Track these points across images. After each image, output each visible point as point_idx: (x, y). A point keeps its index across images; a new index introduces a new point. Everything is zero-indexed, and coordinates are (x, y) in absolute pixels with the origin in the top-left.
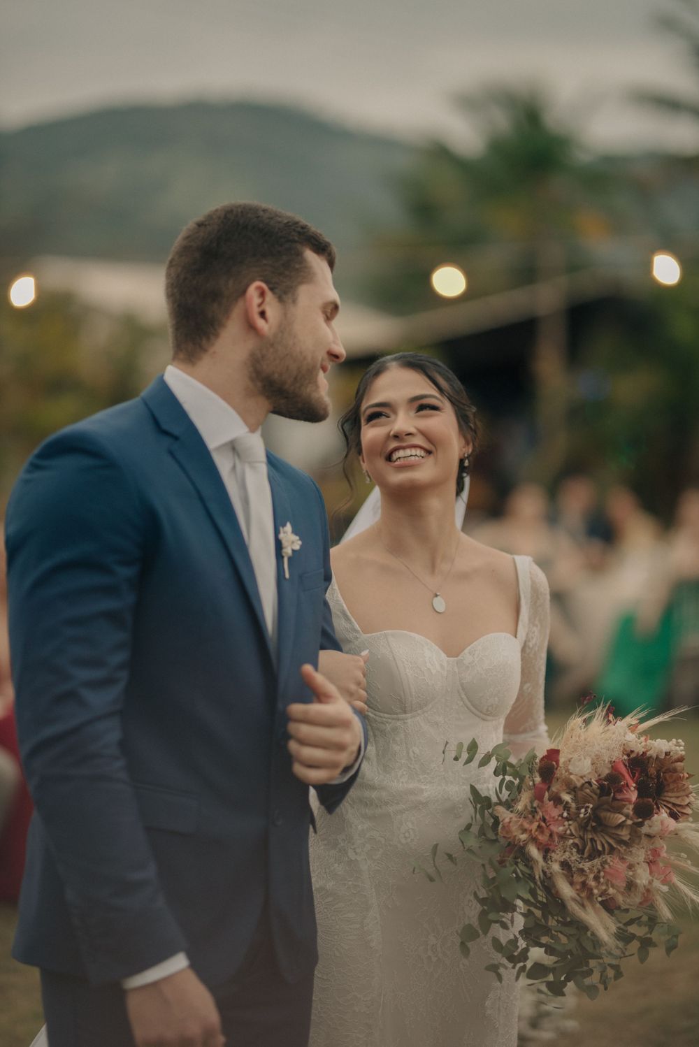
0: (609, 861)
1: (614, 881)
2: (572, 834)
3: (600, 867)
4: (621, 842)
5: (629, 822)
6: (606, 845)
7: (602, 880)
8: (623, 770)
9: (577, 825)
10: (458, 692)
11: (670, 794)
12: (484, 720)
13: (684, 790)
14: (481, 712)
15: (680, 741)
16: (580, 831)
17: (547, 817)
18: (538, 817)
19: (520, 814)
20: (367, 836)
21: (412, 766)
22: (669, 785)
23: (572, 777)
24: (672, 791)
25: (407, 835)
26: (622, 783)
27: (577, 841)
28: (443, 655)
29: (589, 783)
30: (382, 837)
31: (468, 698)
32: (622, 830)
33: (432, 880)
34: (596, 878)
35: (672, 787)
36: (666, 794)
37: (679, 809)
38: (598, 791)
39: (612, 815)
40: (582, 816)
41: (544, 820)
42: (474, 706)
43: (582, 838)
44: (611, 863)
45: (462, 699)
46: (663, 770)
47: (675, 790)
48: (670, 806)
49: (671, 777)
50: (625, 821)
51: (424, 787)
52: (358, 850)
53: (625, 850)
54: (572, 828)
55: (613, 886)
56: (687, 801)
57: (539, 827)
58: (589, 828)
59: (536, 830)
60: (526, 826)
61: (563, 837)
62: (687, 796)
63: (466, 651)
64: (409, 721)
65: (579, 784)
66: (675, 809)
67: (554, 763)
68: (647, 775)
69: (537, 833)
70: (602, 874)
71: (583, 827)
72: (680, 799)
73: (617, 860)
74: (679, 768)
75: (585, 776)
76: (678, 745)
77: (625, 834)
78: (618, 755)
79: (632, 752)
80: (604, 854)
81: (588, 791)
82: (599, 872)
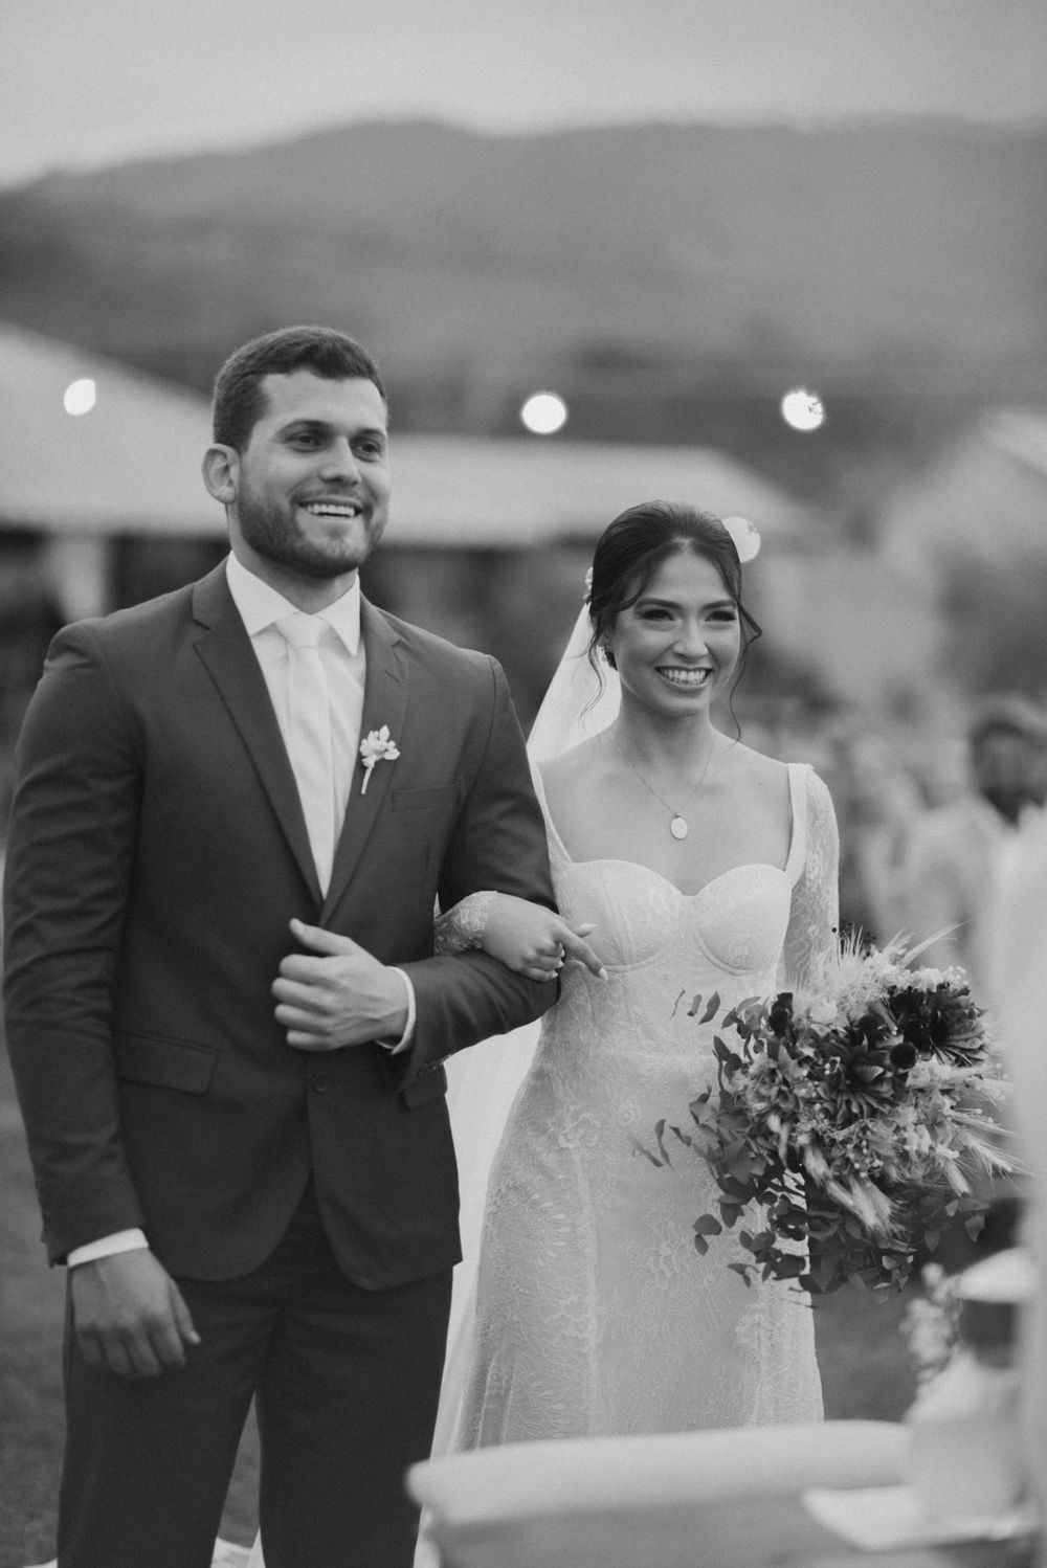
0: (870, 1126)
1: (881, 1151)
2: (819, 1098)
3: (861, 1135)
4: (883, 1101)
5: (889, 1074)
6: (865, 1108)
7: (865, 1151)
8: (883, 1011)
9: (826, 1086)
10: (695, 939)
11: (956, 1037)
12: (732, 973)
13: (973, 1030)
14: (728, 964)
15: (959, 968)
16: (831, 1092)
17: (789, 1080)
18: (777, 1080)
19: (755, 1077)
20: (580, 1118)
21: (633, 1029)
22: (952, 1026)
23: (813, 1026)
24: (959, 1033)
25: (626, 1116)
26: (880, 1028)
27: (826, 1105)
28: (676, 892)
29: (835, 1032)
30: (597, 1119)
31: (708, 947)
32: (882, 1085)
33: (657, 1164)
34: (858, 1148)
35: (957, 1027)
36: (951, 1038)
37: (969, 1054)
38: (847, 1041)
39: (868, 1069)
40: (827, 1072)
41: (785, 1082)
42: (718, 957)
43: (834, 1101)
44: (874, 1129)
45: (700, 948)
46: (942, 1007)
47: (962, 1031)
48: (956, 1051)
49: (953, 1015)
50: (884, 1073)
51: (646, 1056)
52: (569, 1137)
53: (890, 1111)
54: (819, 1090)
55: (879, 1157)
56: (979, 1043)
57: (780, 1092)
58: (842, 1087)
59: (777, 1097)
60: (763, 1091)
61: (810, 1102)
62: (980, 1037)
63: (707, 888)
64: (629, 975)
65: (822, 1034)
66: (963, 1056)
67: (787, 1010)
68: (918, 1015)
69: (777, 1101)
70: (864, 1143)
71: (834, 1085)
72: (969, 1042)
73: (880, 1123)
74: (963, 1003)
75: (831, 1024)
76: (956, 972)
77: (886, 1090)
78: (875, 994)
79: (895, 987)
80: (862, 1117)
81: (833, 1041)
82: (861, 1141)
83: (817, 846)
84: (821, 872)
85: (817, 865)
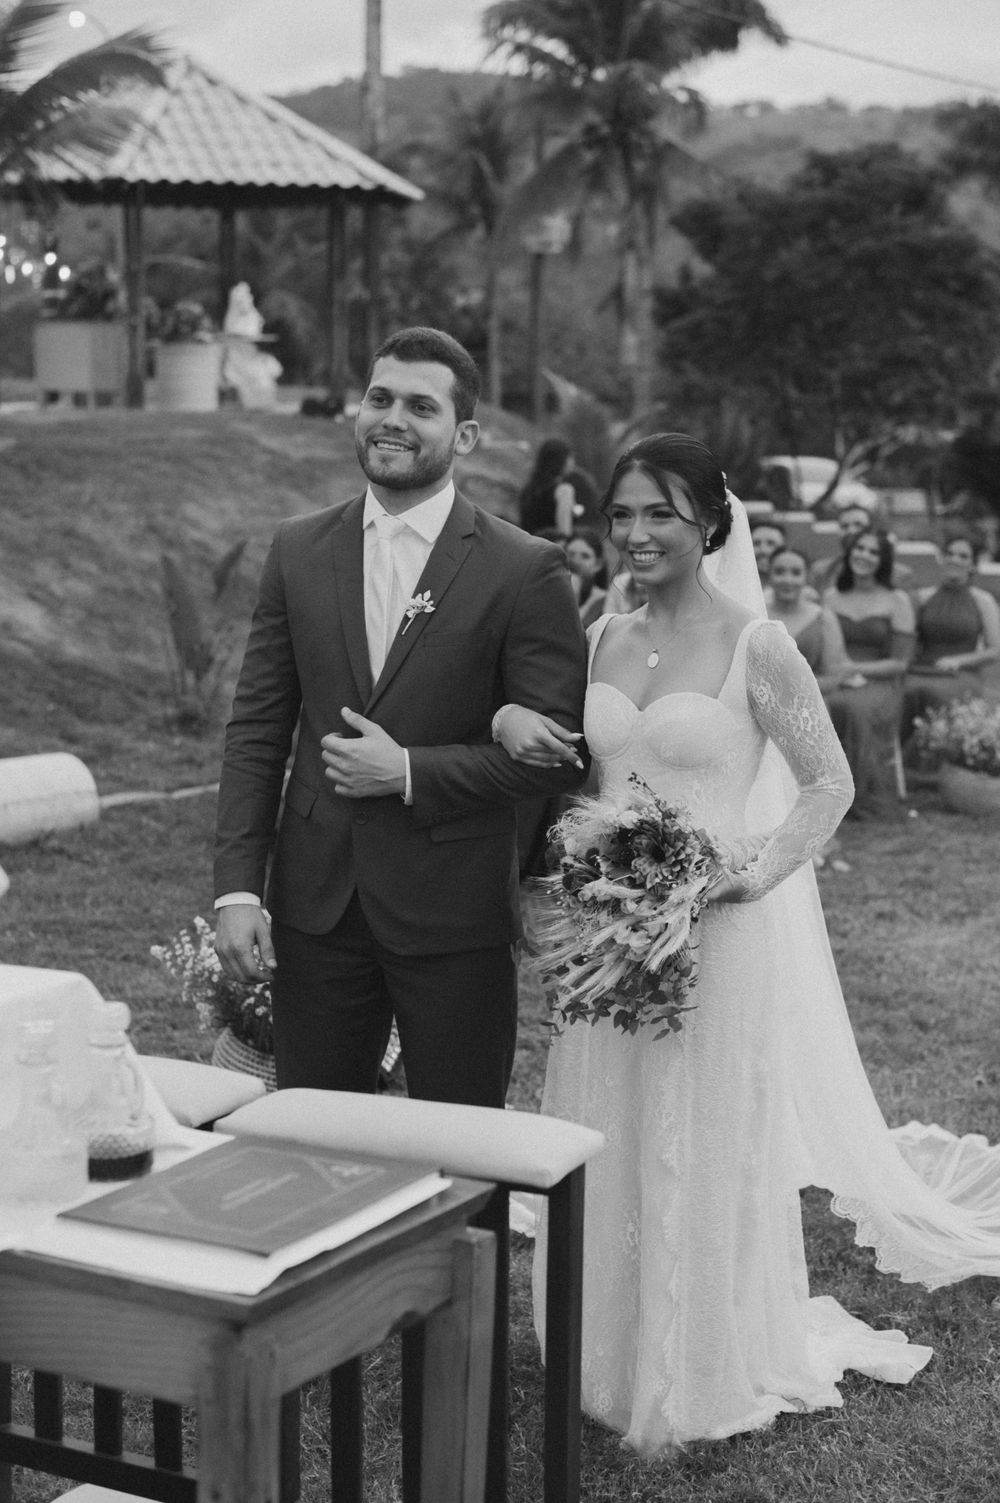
14: (667, 762)
28: (634, 708)
42: (658, 757)
63: (649, 707)
83: (762, 681)
84: (773, 699)
85: (765, 694)
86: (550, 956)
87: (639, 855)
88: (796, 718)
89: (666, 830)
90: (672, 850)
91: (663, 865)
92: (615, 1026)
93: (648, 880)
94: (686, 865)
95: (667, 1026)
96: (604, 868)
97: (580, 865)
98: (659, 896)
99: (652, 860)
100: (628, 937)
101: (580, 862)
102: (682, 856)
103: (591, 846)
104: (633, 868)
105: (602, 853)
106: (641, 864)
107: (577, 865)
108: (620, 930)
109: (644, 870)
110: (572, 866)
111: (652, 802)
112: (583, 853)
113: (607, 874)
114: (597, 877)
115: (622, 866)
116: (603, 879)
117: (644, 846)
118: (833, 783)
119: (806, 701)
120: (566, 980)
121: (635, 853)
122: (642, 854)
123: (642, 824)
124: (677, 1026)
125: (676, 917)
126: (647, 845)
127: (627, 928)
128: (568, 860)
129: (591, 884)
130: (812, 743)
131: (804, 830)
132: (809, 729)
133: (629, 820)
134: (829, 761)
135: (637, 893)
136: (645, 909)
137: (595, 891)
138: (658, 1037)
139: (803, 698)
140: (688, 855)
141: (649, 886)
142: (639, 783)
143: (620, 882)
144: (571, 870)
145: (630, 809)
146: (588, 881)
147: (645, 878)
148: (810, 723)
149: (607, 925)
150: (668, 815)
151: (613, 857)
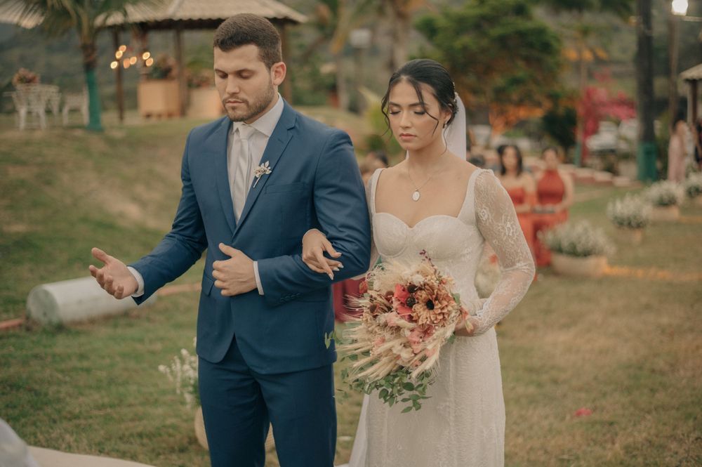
28: (406, 226)
83: (484, 206)
84: (490, 217)
85: (486, 215)
86: (350, 347)
87: (418, 303)
88: (503, 228)
89: (439, 292)
90: (440, 305)
91: (431, 312)
92: (380, 398)
93: (421, 319)
94: (446, 316)
95: (411, 405)
96: (395, 304)
97: (380, 299)
98: (426, 331)
99: (425, 307)
100: (400, 351)
101: (381, 297)
102: (445, 311)
103: (389, 290)
104: (413, 309)
105: (395, 296)
106: (419, 308)
107: (379, 299)
108: (395, 345)
109: (420, 312)
110: (375, 299)
111: (432, 271)
112: (384, 292)
113: (397, 309)
114: (390, 309)
115: (406, 306)
116: (394, 313)
117: (423, 298)
118: (525, 265)
119: (509, 218)
120: (356, 364)
121: (416, 301)
122: (420, 302)
123: (425, 285)
124: (418, 406)
125: (433, 346)
126: (425, 298)
127: (401, 344)
128: (374, 294)
129: (386, 314)
130: (512, 242)
131: (509, 292)
132: (511, 234)
133: (418, 280)
134: (522, 253)
135: (412, 325)
136: (415, 337)
137: (388, 319)
138: (404, 411)
139: (507, 216)
140: (449, 311)
141: (420, 323)
142: (426, 257)
143: (403, 317)
144: (375, 301)
145: (418, 272)
146: (385, 312)
147: (419, 318)
148: (512, 231)
149: (390, 340)
150: (441, 282)
151: (402, 300)
